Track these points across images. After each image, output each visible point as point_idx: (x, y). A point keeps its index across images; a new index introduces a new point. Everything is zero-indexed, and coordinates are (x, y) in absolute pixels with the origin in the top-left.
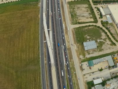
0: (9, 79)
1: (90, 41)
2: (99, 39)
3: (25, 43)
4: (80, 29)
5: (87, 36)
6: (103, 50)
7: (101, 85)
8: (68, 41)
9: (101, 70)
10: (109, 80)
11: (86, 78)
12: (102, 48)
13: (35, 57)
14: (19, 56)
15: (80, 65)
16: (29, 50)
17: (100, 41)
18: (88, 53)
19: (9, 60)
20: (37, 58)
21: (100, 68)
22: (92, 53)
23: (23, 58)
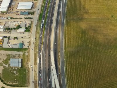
0: (93, 39)
1: (15, 68)
2: (6, 67)
3: (82, 73)
4: (21, 84)
5: (16, 74)
6: (7, 55)
7: (21, 27)
8: (35, 73)
9: (16, 38)
10: (14, 29)
11: (29, 35)
12: (7, 57)
13: (70, 59)
14: (87, 60)
15: (30, 47)
16: (77, 67)
17: (6, 65)
18: (20, 56)
19: (96, 56)
20: (68, 58)
21: (16, 39)
22: (17, 55)
23: (82, 58)
